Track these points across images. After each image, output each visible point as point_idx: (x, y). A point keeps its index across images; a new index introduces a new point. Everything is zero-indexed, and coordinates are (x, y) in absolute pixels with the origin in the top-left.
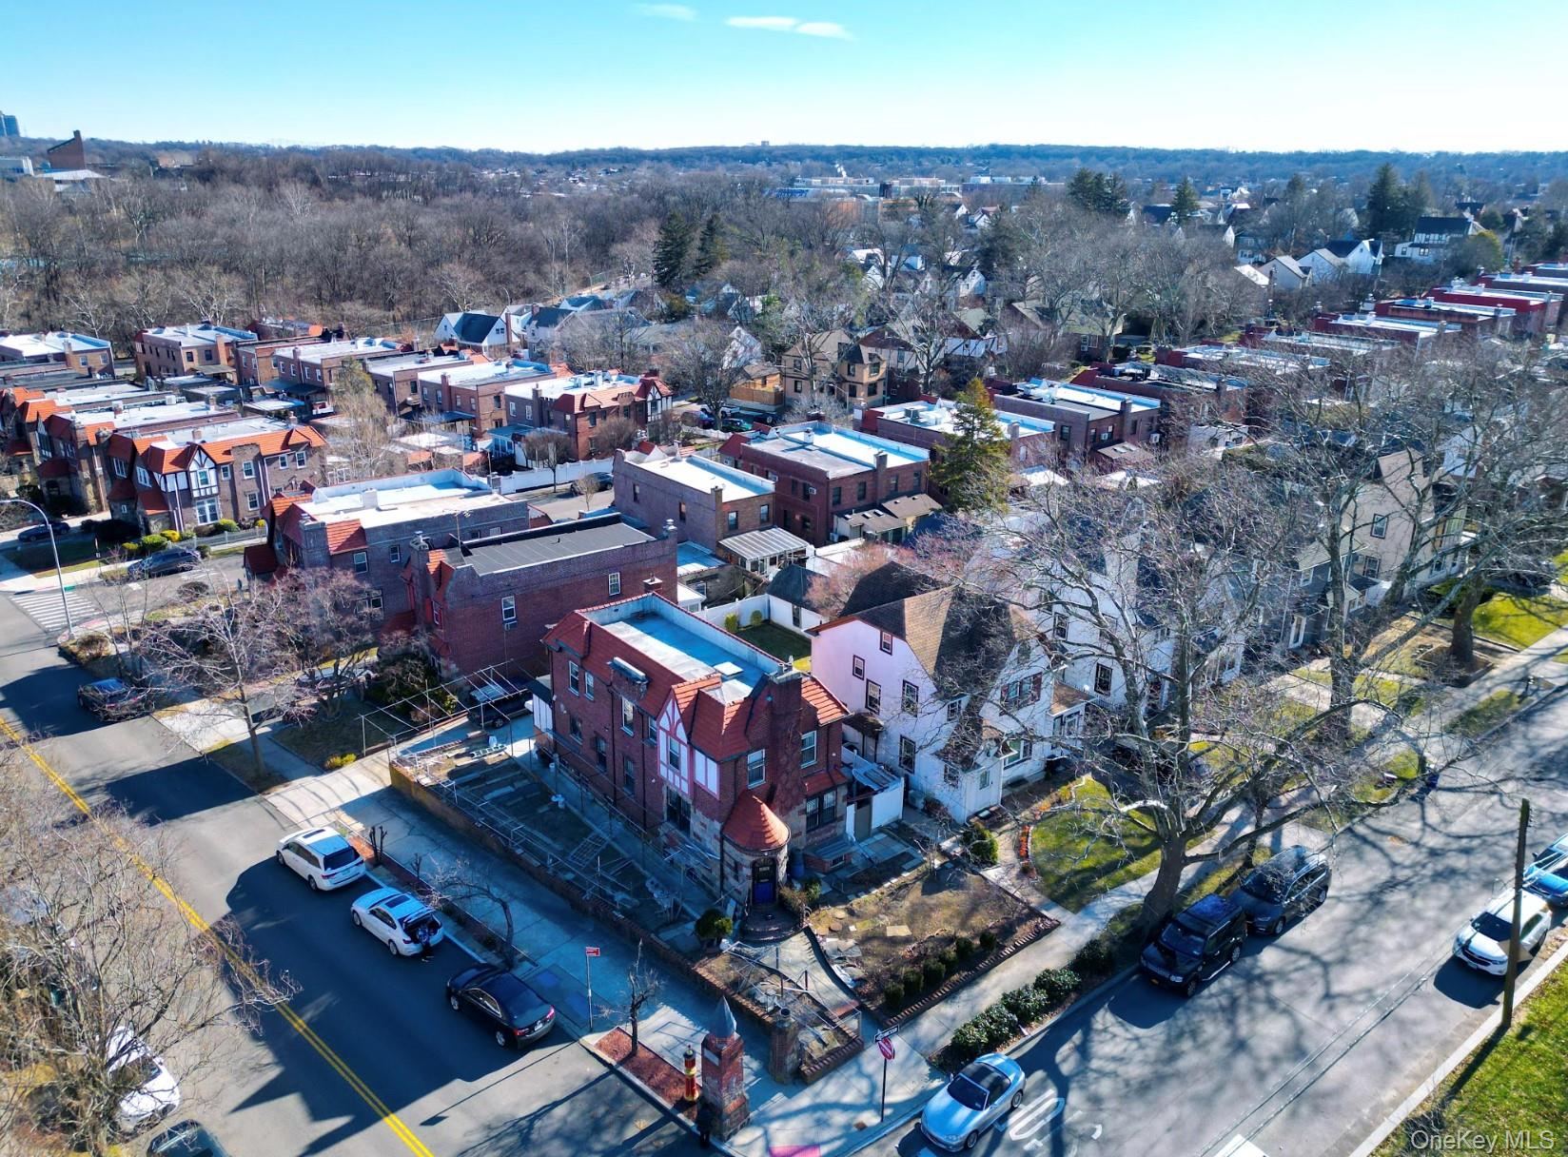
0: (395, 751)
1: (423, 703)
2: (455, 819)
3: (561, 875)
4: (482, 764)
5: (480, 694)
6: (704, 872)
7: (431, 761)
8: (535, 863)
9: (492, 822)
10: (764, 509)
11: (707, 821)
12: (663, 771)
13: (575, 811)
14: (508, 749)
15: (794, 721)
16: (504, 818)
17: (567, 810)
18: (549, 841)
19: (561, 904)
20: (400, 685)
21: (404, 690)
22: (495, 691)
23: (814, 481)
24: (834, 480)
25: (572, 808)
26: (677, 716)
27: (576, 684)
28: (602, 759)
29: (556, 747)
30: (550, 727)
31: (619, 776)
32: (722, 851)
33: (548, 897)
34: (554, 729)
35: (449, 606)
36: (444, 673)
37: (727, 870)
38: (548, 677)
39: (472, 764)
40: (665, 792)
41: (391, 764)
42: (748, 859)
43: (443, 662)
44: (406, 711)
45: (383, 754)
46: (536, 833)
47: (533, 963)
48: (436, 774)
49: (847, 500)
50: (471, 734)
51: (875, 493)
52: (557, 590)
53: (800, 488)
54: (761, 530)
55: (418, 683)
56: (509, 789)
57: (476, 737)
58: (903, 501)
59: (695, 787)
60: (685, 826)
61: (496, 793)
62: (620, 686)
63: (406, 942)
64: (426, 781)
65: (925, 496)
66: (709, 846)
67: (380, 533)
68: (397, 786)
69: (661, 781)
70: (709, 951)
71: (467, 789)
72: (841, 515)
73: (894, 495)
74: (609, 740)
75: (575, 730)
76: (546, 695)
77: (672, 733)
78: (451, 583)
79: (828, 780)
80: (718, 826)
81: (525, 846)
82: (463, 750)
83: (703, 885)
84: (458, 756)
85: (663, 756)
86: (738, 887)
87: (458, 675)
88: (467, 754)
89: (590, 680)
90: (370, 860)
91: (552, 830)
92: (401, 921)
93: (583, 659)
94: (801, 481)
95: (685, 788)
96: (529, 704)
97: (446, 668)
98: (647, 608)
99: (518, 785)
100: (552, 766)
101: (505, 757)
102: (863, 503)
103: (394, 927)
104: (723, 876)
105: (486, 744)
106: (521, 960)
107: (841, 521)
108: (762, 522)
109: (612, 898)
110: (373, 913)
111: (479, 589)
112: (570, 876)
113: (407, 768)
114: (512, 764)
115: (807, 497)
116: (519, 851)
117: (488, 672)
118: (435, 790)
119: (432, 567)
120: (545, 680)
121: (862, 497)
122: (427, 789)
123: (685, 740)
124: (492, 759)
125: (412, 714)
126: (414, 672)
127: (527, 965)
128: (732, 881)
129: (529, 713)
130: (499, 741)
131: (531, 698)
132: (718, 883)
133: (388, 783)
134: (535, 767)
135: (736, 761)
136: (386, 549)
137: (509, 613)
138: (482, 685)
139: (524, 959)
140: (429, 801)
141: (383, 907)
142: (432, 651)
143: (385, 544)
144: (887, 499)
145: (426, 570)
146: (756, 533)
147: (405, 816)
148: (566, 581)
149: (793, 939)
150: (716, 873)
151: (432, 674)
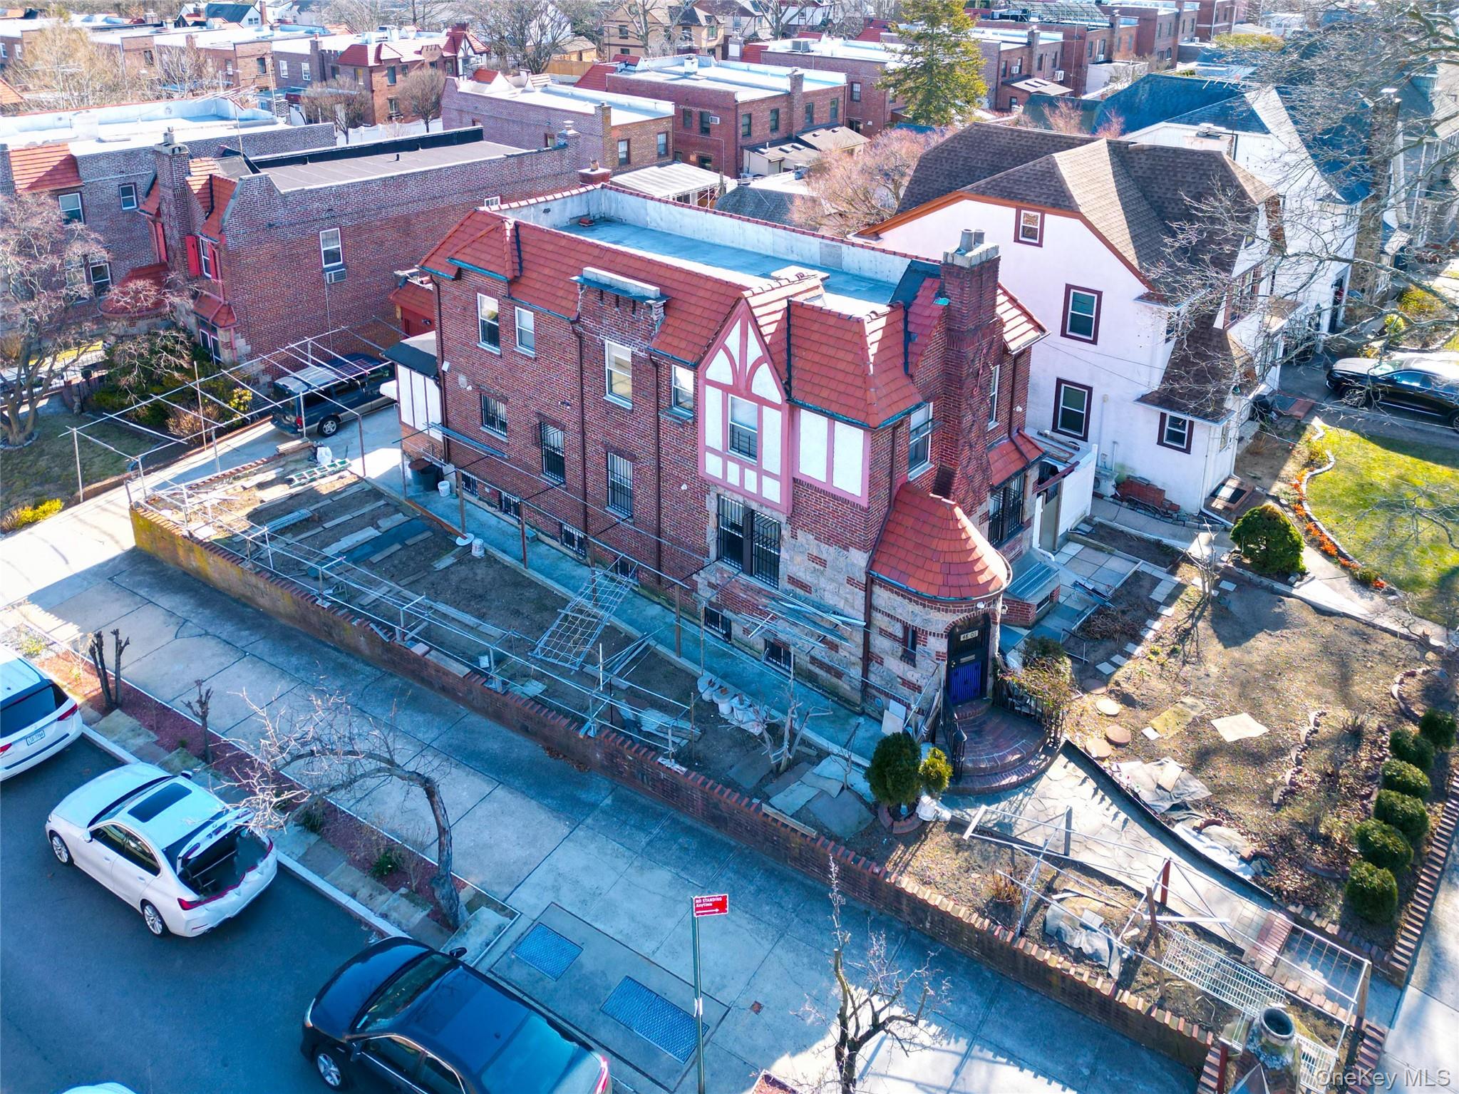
0: (143, 486)
1: (190, 399)
2: (275, 598)
3: (517, 688)
4: (312, 496)
5: (293, 383)
6: (820, 651)
7: (212, 497)
8: (460, 670)
9: (352, 596)
10: (662, 139)
11: (828, 552)
12: (713, 466)
13: (508, 559)
14: (356, 466)
15: (985, 343)
16: (371, 583)
17: (489, 559)
18: (469, 619)
19: (525, 748)
20: (148, 373)
21: (153, 381)
22: (318, 376)
23: (716, 107)
24: (744, 103)
25: (500, 555)
26: (755, 351)
27: (492, 334)
28: (555, 463)
29: (448, 451)
30: (436, 416)
31: (596, 487)
32: (869, 607)
33: (494, 738)
34: (445, 423)
35: (230, 241)
36: (226, 355)
37: (880, 644)
38: (432, 336)
39: (292, 497)
40: (711, 505)
41: (134, 508)
42: (941, 620)
43: (222, 336)
44: (159, 417)
45: (119, 495)
46: (442, 607)
47: (502, 909)
48: (226, 519)
49: (760, 131)
50: (283, 447)
51: (790, 124)
52: (407, 220)
53: (696, 119)
54: (660, 166)
55: (180, 368)
56: (370, 533)
57: (295, 451)
58: (822, 133)
59: (797, 486)
60: (768, 566)
61: (347, 542)
62: (598, 319)
63: (185, 905)
64: (206, 533)
65: (844, 128)
66: (830, 600)
67: (103, 164)
68: (147, 547)
69: (704, 485)
70: (902, 827)
71: (288, 538)
72: (754, 149)
73: (811, 127)
74: (573, 427)
75: (490, 419)
76: (425, 365)
77: (740, 387)
78: (232, 203)
79: (1015, 456)
80: (859, 559)
81: (428, 635)
82: (271, 475)
83: (812, 678)
84: (261, 486)
85: (713, 433)
86: (913, 675)
87: (250, 356)
88: (284, 480)
89: (526, 319)
90: (93, 702)
91: (473, 599)
92: (170, 852)
93: (513, 282)
94: (696, 110)
95: (773, 491)
96: (387, 389)
97: (230, 345)
98: (594, 211)
99: (386, 524)
100: (444, 487)
101: (350, 479)
102: (776, 136)
103: (155, 870)
104: (868, 657)
105: (313, 458)
106: (472, 907)
107: (754, 156)
108: (659, 155)
109: (636, 724)
110: (98, 835)
111: (281, 214)
112: (535, 688)
113: (167, 513)
114: (369, 492)
115: (706, 130)
116: (419, 649)
117: (304, 347)
118: (228, 548)
119: (196, 182)
120: (425, 341)
121: (775, 129)
122: (210, 547)
123: (776, 395)
124: (326, 485)
125: (171, 422)
126: (172, 352)
127: (488, 917)
128: (895, 665)
129: (392, 404)
130: (335, 453)
131: (393, 375)
132: (856, 672)
133: (129, 542)
134: (411, 492)
135: (895, 428)
136: (113, 189)
137: (333, 257)
138: (299, 367)
139: (480, 900)
140: (215, 568)
141: (124, 820)
142: (202, 323)
143: (111, 182)
144: (804, 132)
145: (186, 187)
146: (655, 168)
147: (167, 601)
148: (421, 206)
149: (1051, 772)
150: (851, 650)
151: (204, 355)
